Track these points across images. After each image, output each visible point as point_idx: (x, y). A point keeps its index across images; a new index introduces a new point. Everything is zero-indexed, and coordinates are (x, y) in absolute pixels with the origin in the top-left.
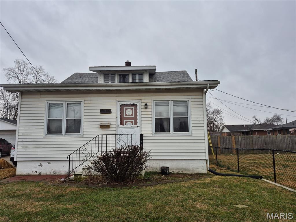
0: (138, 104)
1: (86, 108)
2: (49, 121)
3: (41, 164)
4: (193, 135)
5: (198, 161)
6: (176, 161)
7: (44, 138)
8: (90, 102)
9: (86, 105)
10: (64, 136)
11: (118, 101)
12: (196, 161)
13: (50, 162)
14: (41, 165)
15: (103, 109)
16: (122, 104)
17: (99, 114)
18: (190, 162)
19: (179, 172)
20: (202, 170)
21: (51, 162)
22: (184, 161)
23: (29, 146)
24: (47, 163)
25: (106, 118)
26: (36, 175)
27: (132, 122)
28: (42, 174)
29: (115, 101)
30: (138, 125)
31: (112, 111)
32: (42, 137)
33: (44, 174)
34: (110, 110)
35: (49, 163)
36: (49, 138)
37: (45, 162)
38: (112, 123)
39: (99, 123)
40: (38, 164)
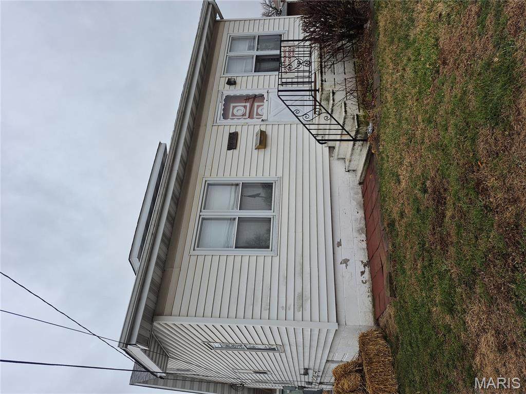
0: (226, 93)
2: (239, 245)
3: (341, 263)
7: (279, 254)
8: (209, 167)
9: (214, 175)
11: (214, 122)
13: (336, 243)
14: (346, 262)
15: (228, 146)
16: (222, 117)
21: (337, 240)
23: (299, 290)
24: (338, 249)
25: (248, 139)
26: (371, 272)
27: (258, 107)
28: (367, 259)
30: (264, 92)
31: (233, 131)
33: (367, 254)
34: (230, 134)
35: (339, 244)
37: (336, 253)
38: (257, 129)
39: (255, 152)
40: (341, 268)
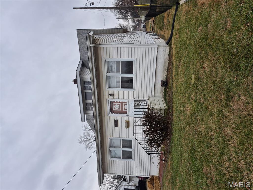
0: (110, 101)
1: (114, 136)
2: (123, 158)
4: (136, 57)
5: (158, 54)
6: (157, 73)
7: (135, 161)
8: (109, 134)
9: (111, 136)
10: (134, 150)
11: (108, 115)
12: (158, 56)
14: (153, 162)
15: (115, 125)
16: (110, 112)
17: (118, 128)
18: (159, 61)
19: (166, 71)
20: (166, 51)
21: (152, 157)
22: (157, 66)
23: (140, 169)
24: (152, 159)
25: (122, 124)
26: (160, 165)
27: (125, 105)
28: (159, 162)
29: (108, 117)
30: (127, 101)
31: (116, 119)
32: (134, 162)
34: (115, 120)
36: (135, 158)
38: (125, 120)
39: (125, 128)
40: (152, 164)
